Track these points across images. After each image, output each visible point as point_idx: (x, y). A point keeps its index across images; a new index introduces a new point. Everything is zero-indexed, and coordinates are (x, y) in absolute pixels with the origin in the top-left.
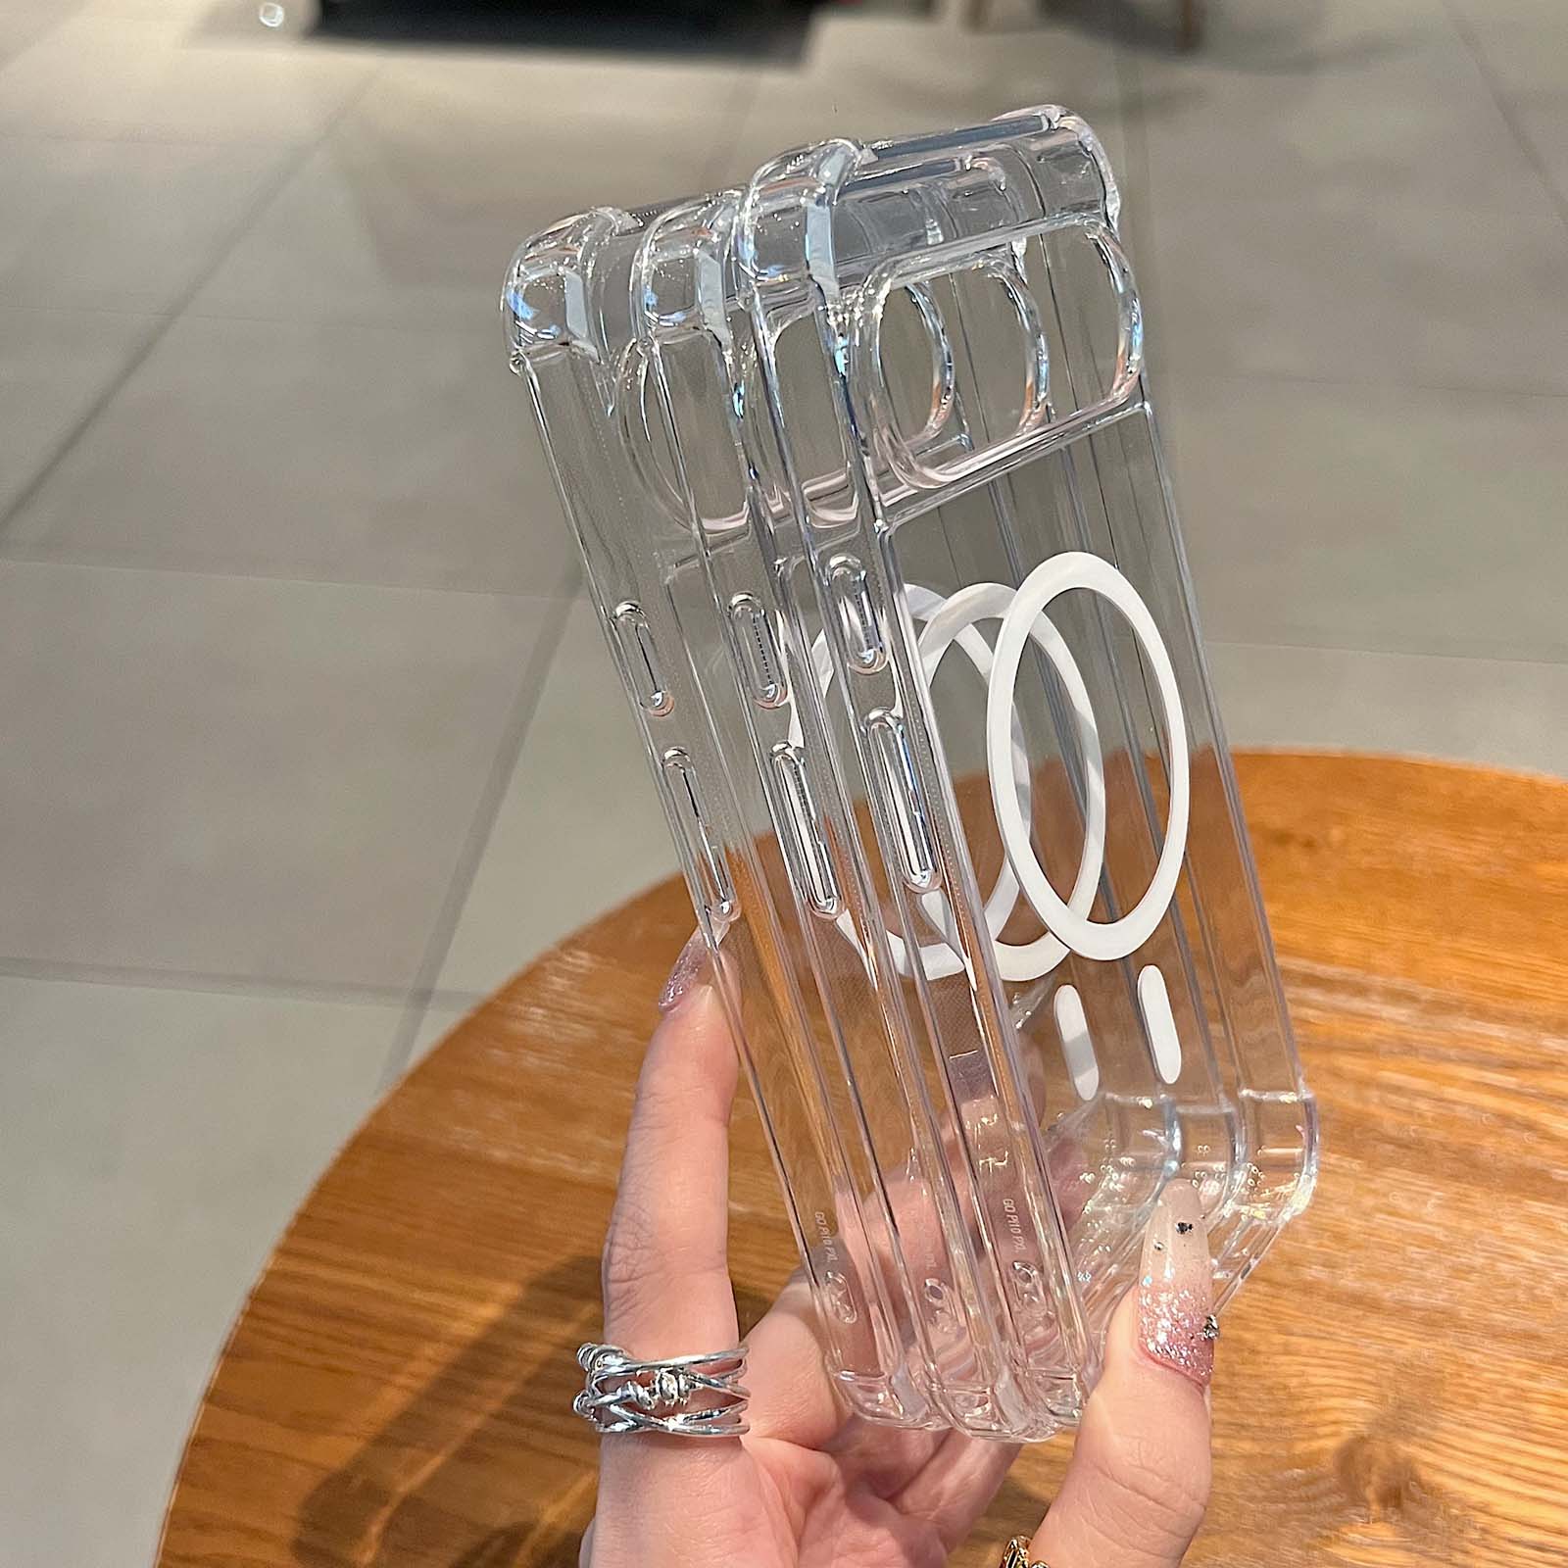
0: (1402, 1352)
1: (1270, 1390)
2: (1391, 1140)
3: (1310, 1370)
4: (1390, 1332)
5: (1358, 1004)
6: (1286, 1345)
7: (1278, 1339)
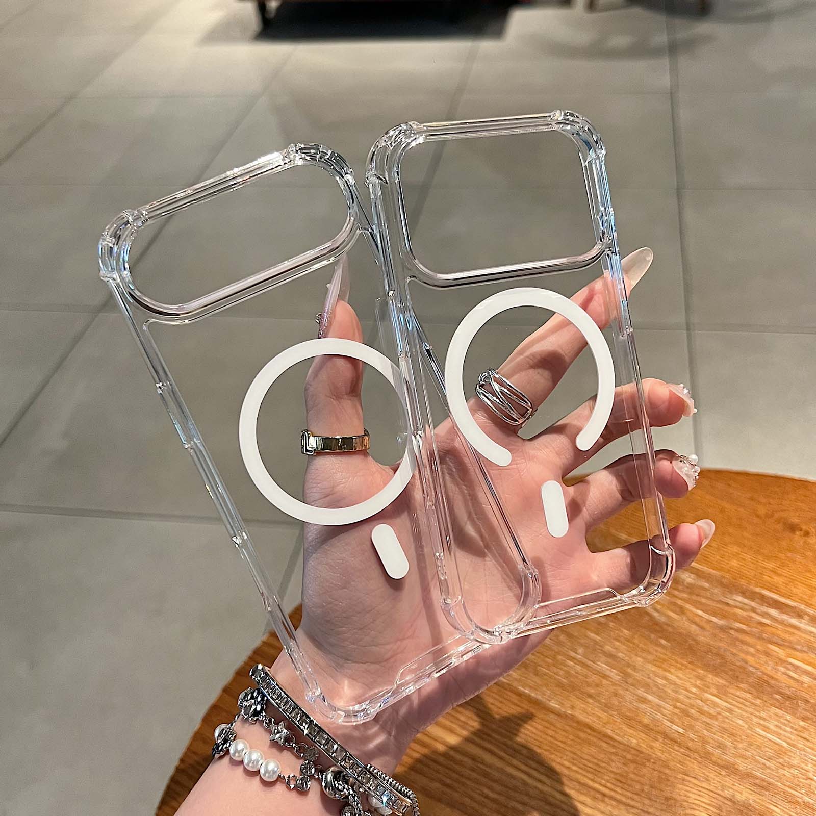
0: (739, 797)
1: (667, 799)
2: (781, 694)
3: (691, 795)
4: (738, 787)
5: (794, 621)
6: (684, 780)
7: (680, 776)
